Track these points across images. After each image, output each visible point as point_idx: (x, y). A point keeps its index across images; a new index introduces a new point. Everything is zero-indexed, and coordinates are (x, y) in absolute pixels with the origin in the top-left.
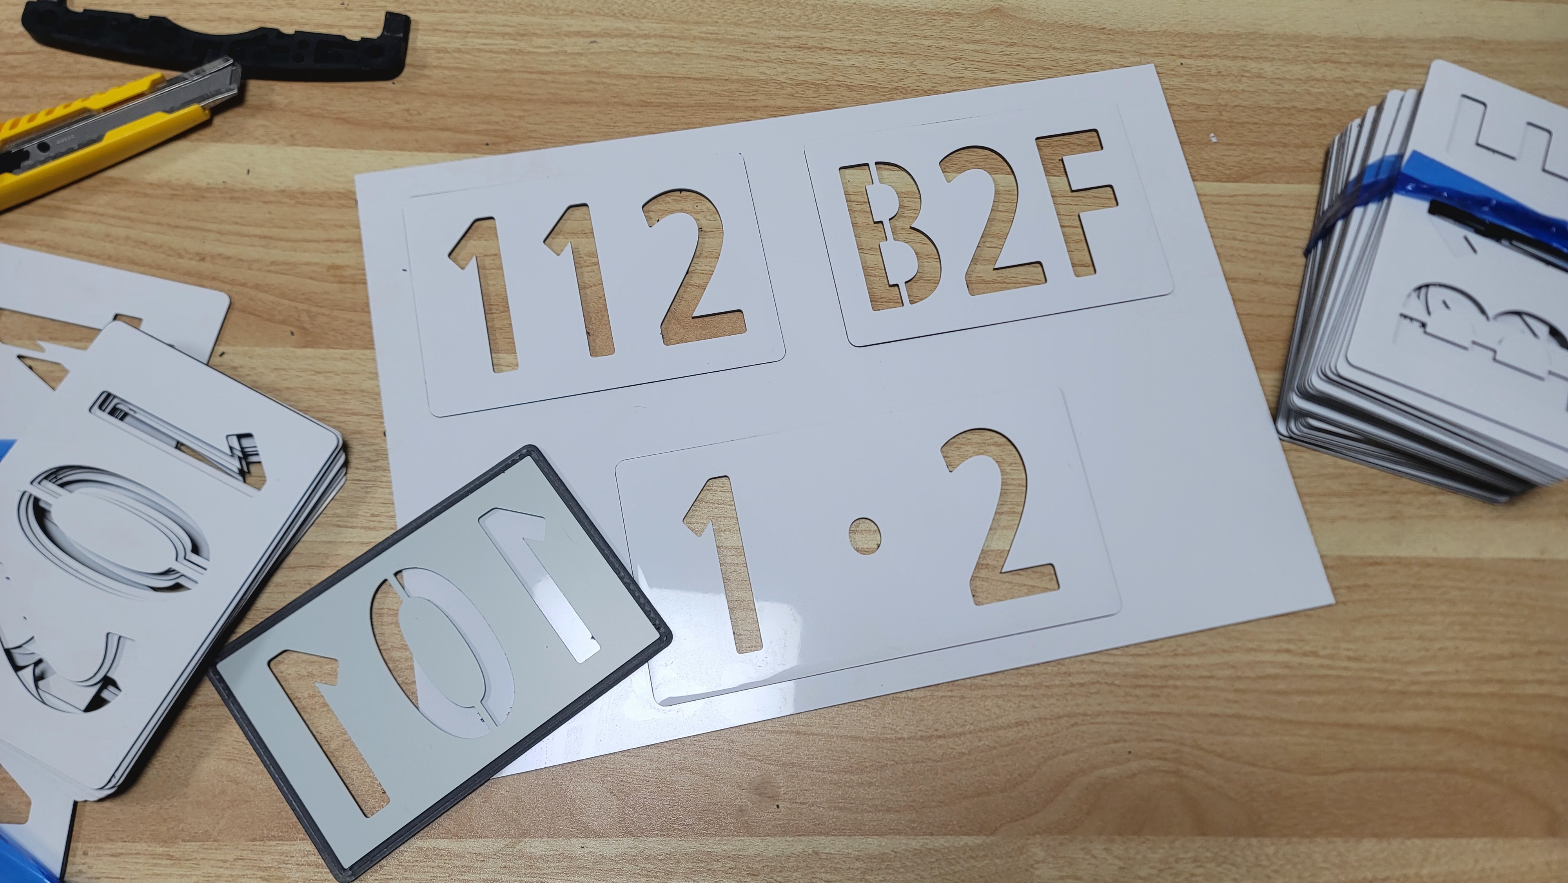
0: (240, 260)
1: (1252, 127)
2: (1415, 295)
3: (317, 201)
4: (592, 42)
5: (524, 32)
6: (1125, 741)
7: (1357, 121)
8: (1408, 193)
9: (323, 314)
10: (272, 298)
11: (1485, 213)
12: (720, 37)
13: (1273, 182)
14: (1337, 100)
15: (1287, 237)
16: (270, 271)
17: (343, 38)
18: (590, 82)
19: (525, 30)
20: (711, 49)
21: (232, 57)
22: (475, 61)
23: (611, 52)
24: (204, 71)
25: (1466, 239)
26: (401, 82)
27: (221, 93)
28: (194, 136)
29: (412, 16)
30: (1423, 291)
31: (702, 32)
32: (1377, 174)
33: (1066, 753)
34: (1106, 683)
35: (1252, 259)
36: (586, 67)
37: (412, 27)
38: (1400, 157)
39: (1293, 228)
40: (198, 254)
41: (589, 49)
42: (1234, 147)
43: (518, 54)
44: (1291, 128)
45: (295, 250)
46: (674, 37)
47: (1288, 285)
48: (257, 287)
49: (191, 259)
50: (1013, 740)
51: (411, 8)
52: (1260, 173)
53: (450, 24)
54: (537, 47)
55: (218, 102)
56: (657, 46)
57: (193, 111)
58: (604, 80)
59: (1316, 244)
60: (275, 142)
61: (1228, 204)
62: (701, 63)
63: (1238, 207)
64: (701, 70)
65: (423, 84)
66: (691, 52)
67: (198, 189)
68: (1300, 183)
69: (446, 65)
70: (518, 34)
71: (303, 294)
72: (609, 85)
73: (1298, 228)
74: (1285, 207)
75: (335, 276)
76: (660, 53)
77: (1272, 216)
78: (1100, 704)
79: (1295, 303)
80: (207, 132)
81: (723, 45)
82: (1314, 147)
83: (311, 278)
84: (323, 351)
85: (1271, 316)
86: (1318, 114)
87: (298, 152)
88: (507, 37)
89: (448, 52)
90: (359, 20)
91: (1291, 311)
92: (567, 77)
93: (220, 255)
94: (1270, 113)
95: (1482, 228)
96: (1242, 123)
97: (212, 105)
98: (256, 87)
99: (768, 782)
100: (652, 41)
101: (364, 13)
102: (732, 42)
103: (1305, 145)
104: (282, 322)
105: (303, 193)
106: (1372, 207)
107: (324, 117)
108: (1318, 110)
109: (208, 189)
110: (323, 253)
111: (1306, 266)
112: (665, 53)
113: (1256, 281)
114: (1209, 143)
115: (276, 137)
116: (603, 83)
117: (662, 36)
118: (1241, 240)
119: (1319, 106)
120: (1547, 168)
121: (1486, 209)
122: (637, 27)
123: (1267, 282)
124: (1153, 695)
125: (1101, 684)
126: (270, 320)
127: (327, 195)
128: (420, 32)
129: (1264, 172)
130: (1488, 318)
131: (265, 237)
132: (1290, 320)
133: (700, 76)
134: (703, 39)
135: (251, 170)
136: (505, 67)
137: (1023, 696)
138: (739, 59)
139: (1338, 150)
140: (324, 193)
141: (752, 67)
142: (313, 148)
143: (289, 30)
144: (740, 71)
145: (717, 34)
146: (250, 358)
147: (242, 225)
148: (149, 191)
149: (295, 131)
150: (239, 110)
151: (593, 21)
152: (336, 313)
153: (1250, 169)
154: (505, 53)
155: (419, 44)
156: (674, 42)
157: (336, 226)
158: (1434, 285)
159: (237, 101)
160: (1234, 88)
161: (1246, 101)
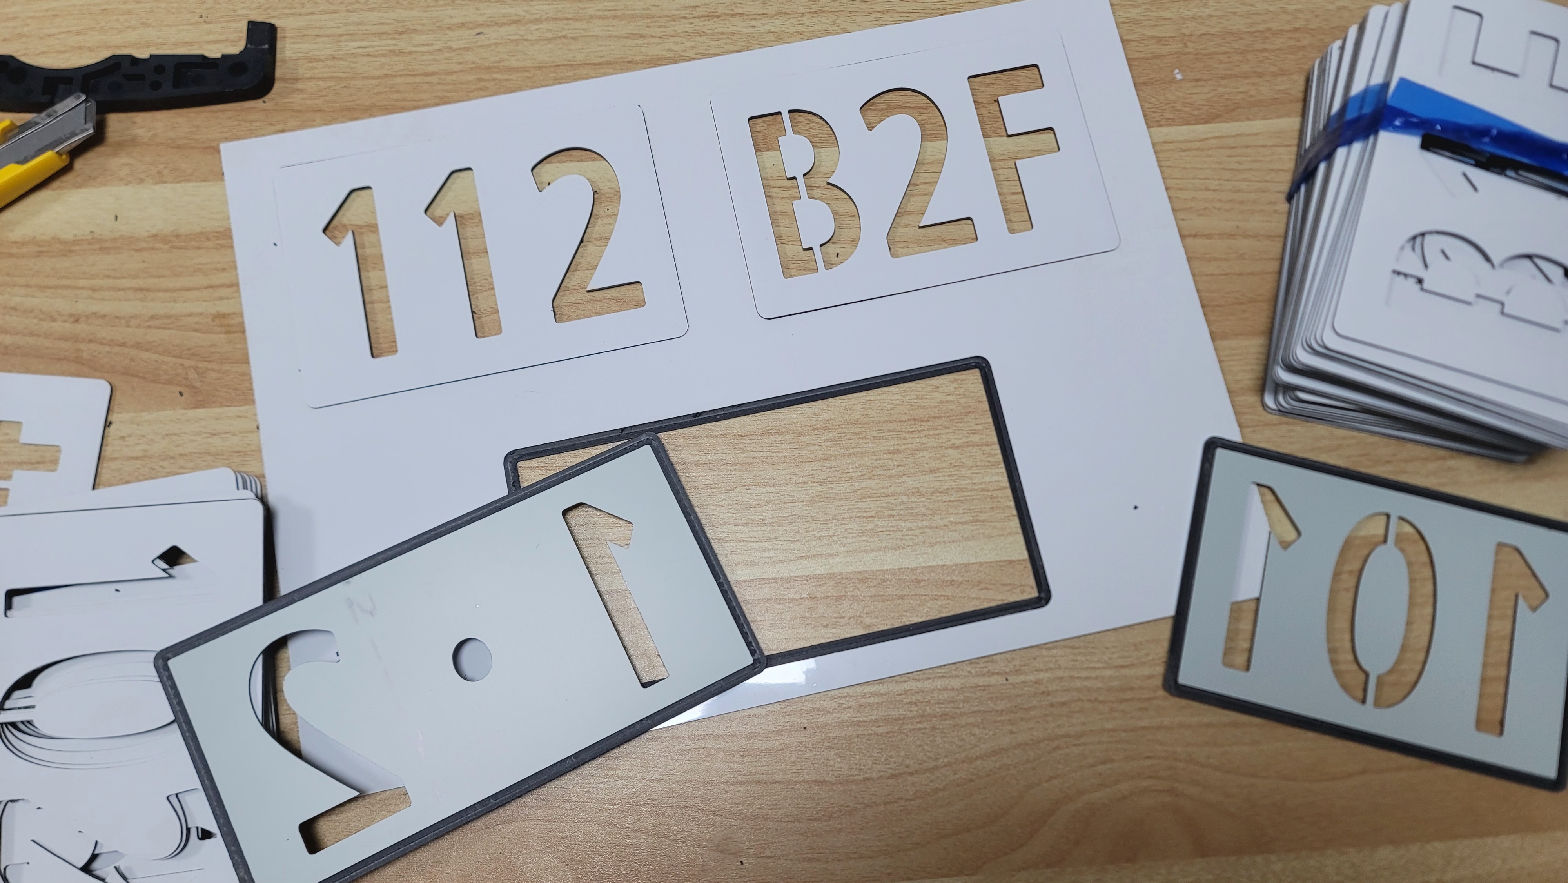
0: (117, 317)
1: (1222, 57)
2: (1408, 247)
3: (194, 243)
4: (478, 34)
5: (403, 29)
6: (1112, 761)
7: (1338, 43)
8: (1396, 129)
9: (213, 370)
10: (155, 357)
11: (1485, 143)
12: (619, 13)
13: (1248, 119)
14: (1317, 16)
15: (1266, 181)
16: (149, 327)
17: (203, 57)
18: (480, 80)
19: (403, 27)
20: (610, 28)
21: (83, 92)
22: (351, 68)
23: (500, 44)
24: (56, 112)
25: (1465, 175)
26: (273, 99)
27: (76, 135)
28: (56, 184)
29: (277, 23)
30: (1419, 240)
31: (599, 10)
32: (1361, 108)
33: (1050, 779)
34: (1089, 700)
35: (1227, 211)
36: (473, 63)
37: (279, 35)
38: (1386, 86)
39: (1272, 170)
40: (71, 315)
41: (476, 42)
42: (1202, 83)
43: (398, 55)
44: (1266, 54)
45: (175, 301)
46: (568, 19)
47: (1270, 236)
48: (138, 346)
49: (65, 321)
50: (991, 771)
51: (276, 14)
52: (1233, 110)
53: (320, 28)
54: (418, 46)
55: (74, 145)
56: (550, 30)
57: (48, 159)
58: (495, 76)
59: (1299, 188)
60: (142, 181)
61: (1198, 149)
62: (600, 46)
63: (1210, 153)
64: (601, 54)
65: (296, 100)
66: (588, 34)
67: (65, 242)
68: (1279, 117)
69: (320, 75)
70: (397, 32)
71: (189, 349)
72: (500, 80)
73: (1279, 170)
74: (1262, 146)
75: (221, 326)
76: (555, 38)
77: (1248, 159)
78: (1084, 724)
79: (1279, 256)
80: (69, 178)
81: (624, 22)
82: (1291, 74)
83: (196, 330)
84: (218, 410)
85: (1252, 274)
86: (1296, 35)
87: (167, 190)
88: (384, 37)
89: (320, 60)
90: (220, 34)
91: (1275, 265)
92: (454, 77)
93: (95, 313)
94: (1241, 39)
95: (1484, 160)
96: (1210, 54)
97: (68, 149)
98: (116, 122)
99: (729, 838)
100: (545, 26)
101: (224, 25)
102: (633, 17)
103: (1283, 73)
104: (169, 382)
105: (178, 236)
106: (1357, 146)
107: (193, 148)
108: (1296, 30)
109: (76, 242)
110: (205, 301)
111: (1289, 213)
112: (560, 38)
113: (1233, 235)
114: (1173, 81)
115: (143, 176)
116: (494, 80)
117: (555, 19)
118: (1215, 190)
119: (1297, 25)
120: (1555, 83)
121: (1486, 140)
122: (527, 11)
123: (1245, 236)
124: (1140, 709)
125: (1083, 701)
126: (155, 381)
127: (204, 236)
128: (288, 40)
129: (1238, 108)
130: (1493, 266)
131: (141, 289)
132: (1276, 277)
133: (601, 60)
134: (601, 17)
135: (118, 215)
136: (385, 72)
137: (999, 721)
138: (642, 36)
139: (1319, 77)
140: (201, 233)
141: (658, 44)
142: (183, 184)
143: (142, 54)
144: (643, 50)
145: (615, 10)
146: (138, 425)
147: (116, 278)
148: (14, 250)
149: (161, 166)
150: (100, 149)
151: (478, 9)
152: (226, 367)
153: (1221, 107)
154: (383, 55)
155: (288, 54)
156: (568, 24)
157: (217, 269)
158: (1431, 233)
159: (97, 139)
160: (1199, 14)
161: (1213, 27)
